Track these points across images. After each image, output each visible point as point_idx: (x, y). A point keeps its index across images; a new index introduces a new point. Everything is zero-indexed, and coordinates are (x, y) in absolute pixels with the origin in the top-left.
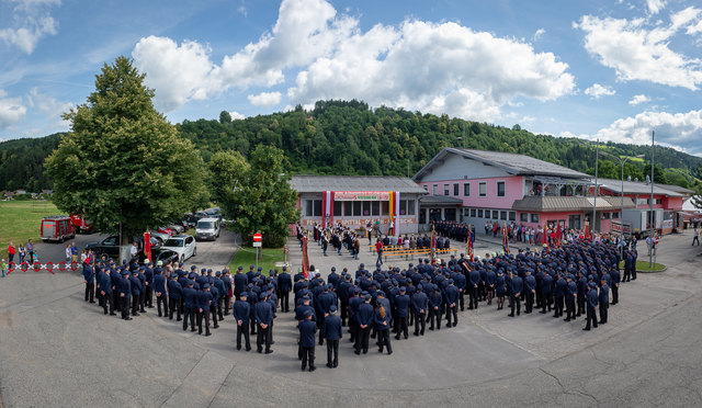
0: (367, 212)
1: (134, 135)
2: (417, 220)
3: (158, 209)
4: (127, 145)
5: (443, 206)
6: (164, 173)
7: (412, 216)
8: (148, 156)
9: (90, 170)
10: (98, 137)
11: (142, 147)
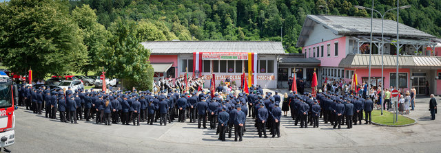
0: (231, 70)
1: (29, 17)
2: (276, 77)
3: (43, 60)
4: (25, 23)
5: (304, 66)
6: (47, 38)
7: (272, 75)
8: (37, 28)
9: (5, 37)
10: (11, 18)
11: (35, 24)
